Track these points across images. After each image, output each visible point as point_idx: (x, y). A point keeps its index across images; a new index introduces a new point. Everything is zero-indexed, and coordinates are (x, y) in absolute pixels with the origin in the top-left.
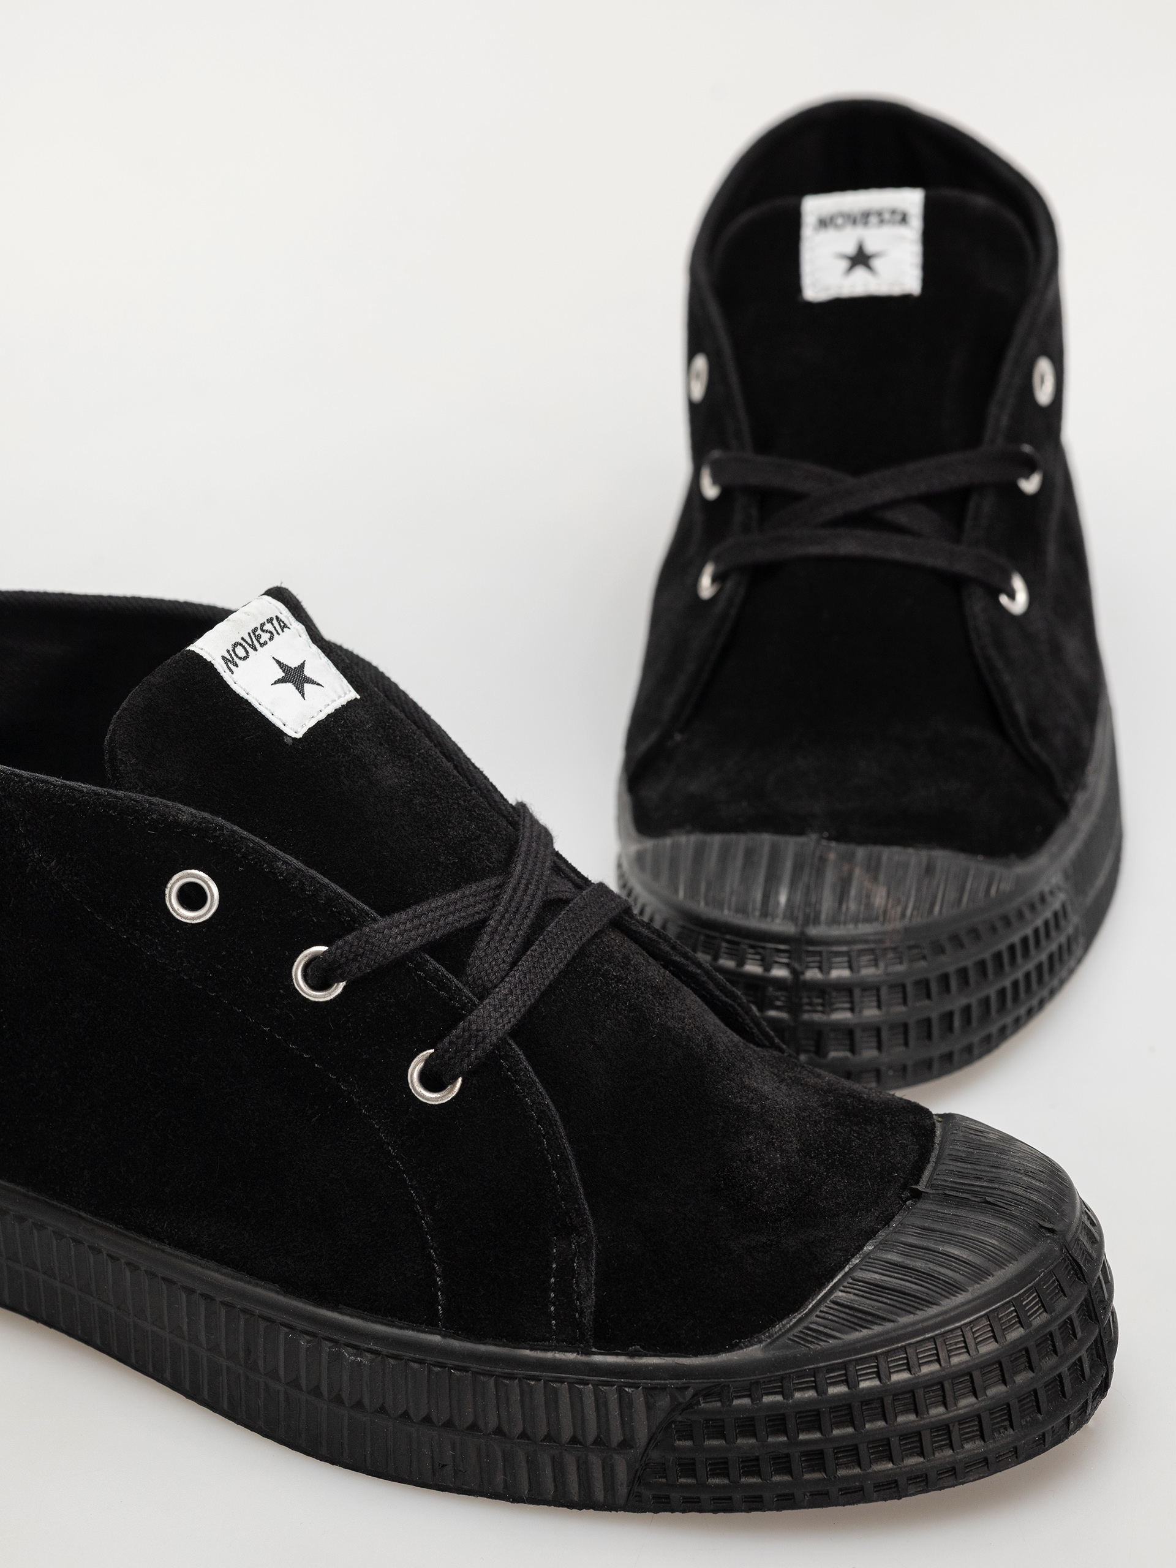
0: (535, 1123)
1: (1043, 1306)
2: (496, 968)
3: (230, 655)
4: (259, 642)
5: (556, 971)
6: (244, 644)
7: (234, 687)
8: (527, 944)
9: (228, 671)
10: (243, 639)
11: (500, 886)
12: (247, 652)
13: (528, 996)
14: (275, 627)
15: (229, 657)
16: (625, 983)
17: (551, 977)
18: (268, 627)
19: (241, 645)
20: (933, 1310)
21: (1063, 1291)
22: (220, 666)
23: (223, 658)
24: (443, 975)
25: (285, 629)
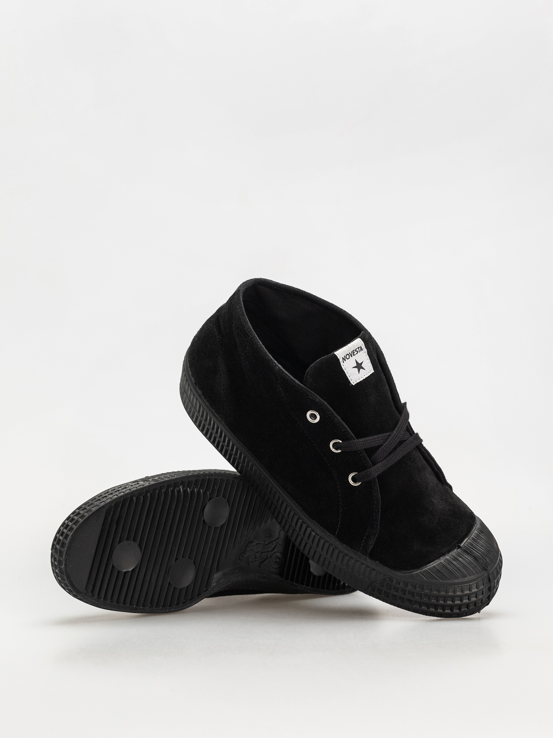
0: (374, 500)
1: (477, 587)
2: (379, 459)
3: (345, 357)
4: (353, 354)
5: (394, 462)
6: (349, 354)
7: (343, 367)
8: (390, 454)
9: (342, 362)
10: (350, 353)
11: (389, 436)
12: (349, 357)
13: (385, 468)
14: (359, 350)
15: (344, 358)
16: (411, 467)
17: (392, 464)
18: (357, 350)
19: (349, 355)
20: (449, 581)
21: (483, 584)
22: (341, 360)
23: (343, 358)
24: (366, 457)
25: (362, 351)
